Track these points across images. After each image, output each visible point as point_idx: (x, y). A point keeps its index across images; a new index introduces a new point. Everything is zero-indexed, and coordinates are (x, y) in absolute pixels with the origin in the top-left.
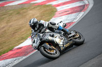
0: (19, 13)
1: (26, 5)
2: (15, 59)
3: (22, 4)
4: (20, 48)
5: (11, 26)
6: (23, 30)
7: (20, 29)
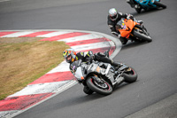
0: (18, 49)
1: (30, 39)
2: (6, 112)
3: (24, 37)
4: (16, 98)
5: (5, 66)
6: (22, 73)
7: (18, 71)
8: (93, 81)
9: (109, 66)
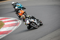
8: (32, 24)
9: (36, 20)
